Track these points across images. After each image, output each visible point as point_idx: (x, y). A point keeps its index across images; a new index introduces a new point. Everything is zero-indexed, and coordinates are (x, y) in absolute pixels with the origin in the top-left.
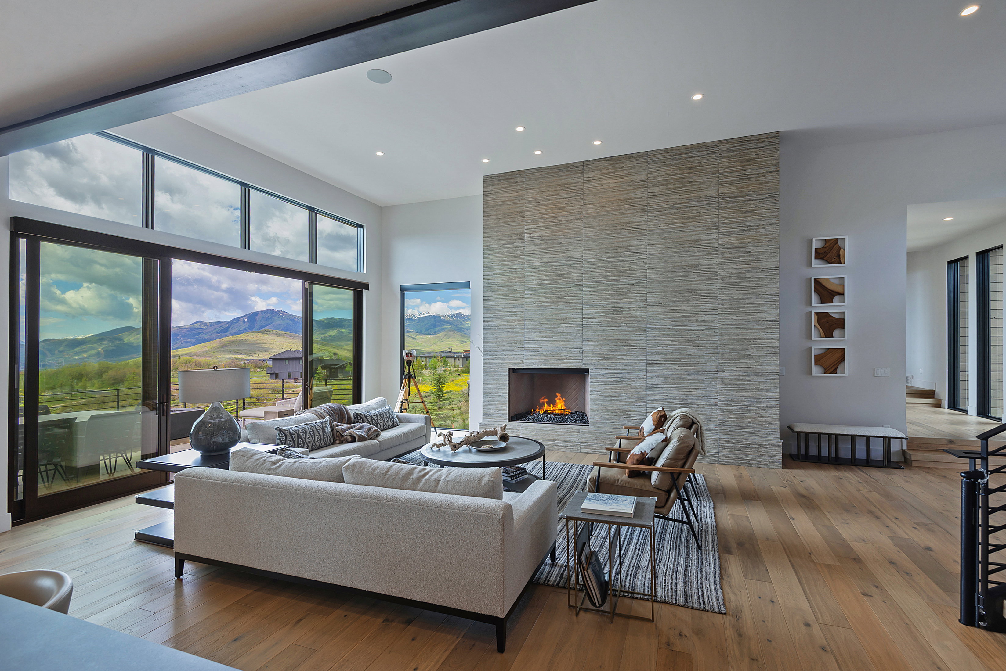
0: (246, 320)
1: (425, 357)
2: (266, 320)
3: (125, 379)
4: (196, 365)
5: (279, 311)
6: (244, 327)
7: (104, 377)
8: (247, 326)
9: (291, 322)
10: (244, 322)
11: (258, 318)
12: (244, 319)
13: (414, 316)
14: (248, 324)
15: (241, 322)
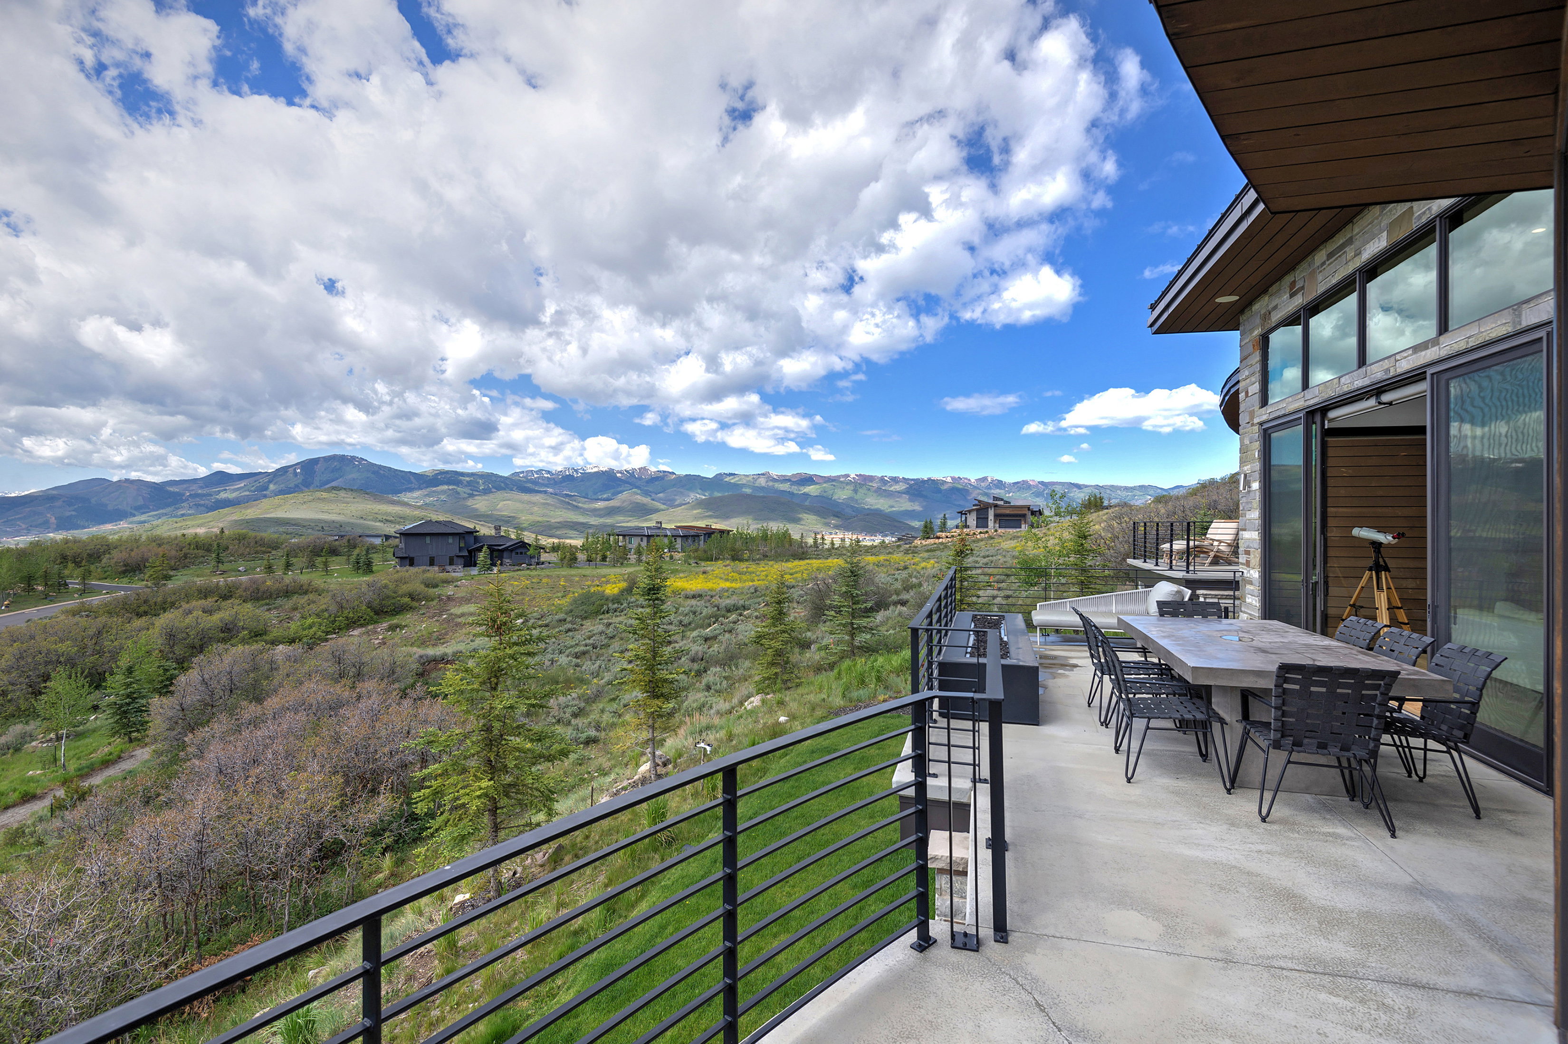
0: (299, 471)
1: (624, 536)
2: (333, 471)
3: (147, 564)
4: (256, 543)
5: (353, 458)
6: (296, 483)
7: (104, 561)
8: (300, 481)
9: (373, 476)
10: (296, 474)
11: (318, 468)
12: (295, 470)
13: (576, 471)
14: (302, 477)
15: (290, 474)
